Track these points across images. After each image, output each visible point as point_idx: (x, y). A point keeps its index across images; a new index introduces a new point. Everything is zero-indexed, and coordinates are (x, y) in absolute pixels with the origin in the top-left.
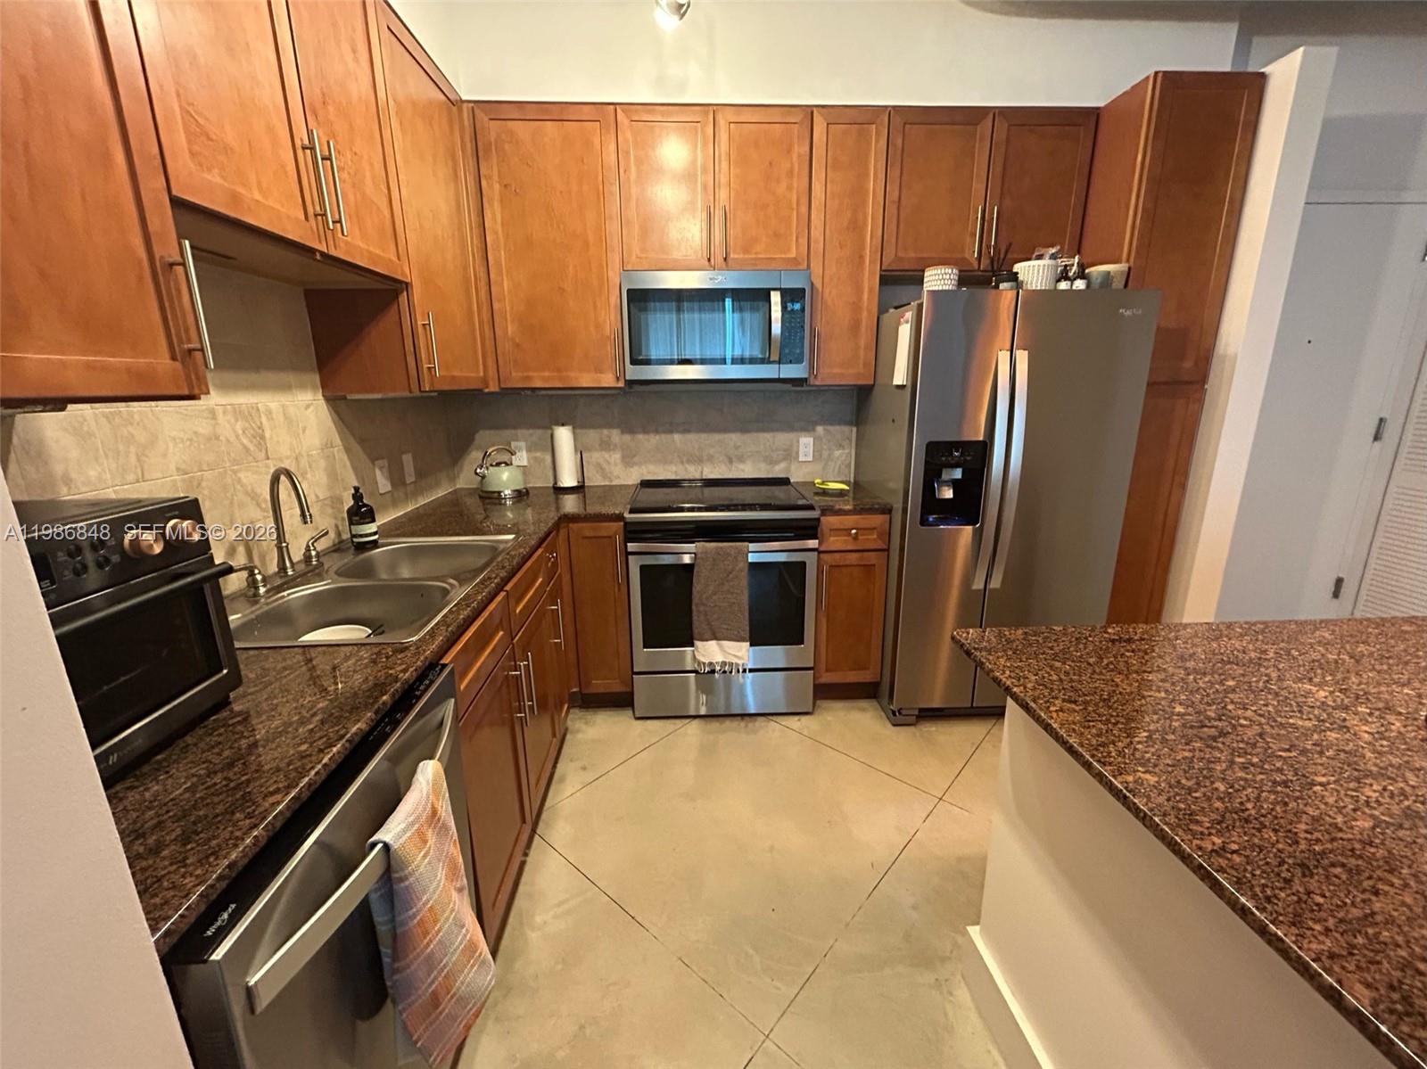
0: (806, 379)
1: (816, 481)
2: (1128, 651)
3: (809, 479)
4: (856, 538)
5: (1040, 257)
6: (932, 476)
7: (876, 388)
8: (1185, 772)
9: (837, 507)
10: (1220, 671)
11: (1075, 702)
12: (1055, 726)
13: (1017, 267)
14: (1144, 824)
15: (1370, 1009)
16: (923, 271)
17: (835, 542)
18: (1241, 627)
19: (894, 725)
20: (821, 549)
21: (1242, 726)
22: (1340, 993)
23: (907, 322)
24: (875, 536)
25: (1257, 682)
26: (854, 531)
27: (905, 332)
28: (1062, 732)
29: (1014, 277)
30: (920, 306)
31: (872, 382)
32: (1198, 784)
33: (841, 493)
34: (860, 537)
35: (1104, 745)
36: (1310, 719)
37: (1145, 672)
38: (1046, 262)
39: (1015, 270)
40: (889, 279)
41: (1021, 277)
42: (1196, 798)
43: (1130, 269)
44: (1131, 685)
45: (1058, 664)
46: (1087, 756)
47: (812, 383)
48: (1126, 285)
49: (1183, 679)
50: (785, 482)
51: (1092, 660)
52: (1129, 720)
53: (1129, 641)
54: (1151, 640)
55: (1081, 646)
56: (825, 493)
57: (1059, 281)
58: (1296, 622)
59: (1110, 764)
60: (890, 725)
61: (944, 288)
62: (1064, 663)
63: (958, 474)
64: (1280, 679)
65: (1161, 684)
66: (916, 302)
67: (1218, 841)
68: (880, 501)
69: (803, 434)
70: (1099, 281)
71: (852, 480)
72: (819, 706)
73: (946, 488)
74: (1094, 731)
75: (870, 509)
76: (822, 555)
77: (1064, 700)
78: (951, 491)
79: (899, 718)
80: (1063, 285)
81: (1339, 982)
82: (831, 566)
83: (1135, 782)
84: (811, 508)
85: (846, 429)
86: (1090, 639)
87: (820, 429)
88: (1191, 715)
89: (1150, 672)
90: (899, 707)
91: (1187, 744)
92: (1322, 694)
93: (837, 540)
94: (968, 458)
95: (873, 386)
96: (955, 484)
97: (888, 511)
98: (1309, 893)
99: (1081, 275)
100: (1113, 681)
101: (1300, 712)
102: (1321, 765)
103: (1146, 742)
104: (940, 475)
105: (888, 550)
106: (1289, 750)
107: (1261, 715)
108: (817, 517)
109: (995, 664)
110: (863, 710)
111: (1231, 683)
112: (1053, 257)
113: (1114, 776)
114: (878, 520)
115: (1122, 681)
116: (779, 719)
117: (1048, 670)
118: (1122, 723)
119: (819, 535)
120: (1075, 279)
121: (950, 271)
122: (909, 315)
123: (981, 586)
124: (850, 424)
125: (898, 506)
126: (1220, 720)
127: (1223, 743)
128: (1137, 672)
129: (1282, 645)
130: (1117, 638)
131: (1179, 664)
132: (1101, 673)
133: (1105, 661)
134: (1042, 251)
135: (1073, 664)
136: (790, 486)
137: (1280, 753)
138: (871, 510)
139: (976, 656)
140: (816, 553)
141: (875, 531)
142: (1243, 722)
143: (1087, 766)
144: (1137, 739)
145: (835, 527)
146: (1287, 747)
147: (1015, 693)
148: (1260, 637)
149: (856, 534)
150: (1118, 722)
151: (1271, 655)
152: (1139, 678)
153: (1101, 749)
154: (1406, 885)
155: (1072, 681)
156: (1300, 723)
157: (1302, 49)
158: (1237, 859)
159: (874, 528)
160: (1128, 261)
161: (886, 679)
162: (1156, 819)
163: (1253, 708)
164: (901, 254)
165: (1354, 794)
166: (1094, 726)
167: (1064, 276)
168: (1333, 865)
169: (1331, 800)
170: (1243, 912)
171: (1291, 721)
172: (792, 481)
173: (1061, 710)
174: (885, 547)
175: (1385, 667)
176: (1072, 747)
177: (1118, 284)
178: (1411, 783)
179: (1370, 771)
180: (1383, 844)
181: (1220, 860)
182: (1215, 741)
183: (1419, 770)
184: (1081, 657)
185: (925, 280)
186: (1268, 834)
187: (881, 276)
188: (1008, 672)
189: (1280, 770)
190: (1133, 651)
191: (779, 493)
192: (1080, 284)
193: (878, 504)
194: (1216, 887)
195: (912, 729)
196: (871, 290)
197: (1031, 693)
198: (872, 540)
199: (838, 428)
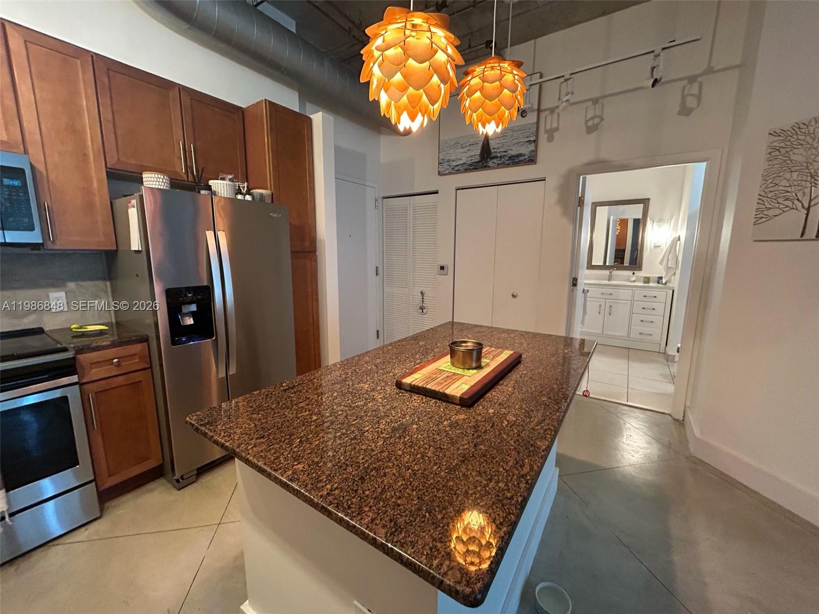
0: (42, 244)
1: (72, 327)
2: (292, 394)
3: (66, 326)
4: (118, 365)
5: (223, 179)
6: (174, 312)
7: (119, 253)
8: (316, 453)
9: (94, 345)
10: (332, 390)
11: (263, 437)
12: (251, 458)
13: (211, 182)
14: (298, 497)
15: (385, 539)
16: (142, 174)
17: (95, 373)
18: (339, 364)
19: (179, 490)
20: (84, 381)
21: (339, 415)
22: (375, 539)
23: (134, 207)
24: (137, 360)
25: (345, 390)
26: (116, 360)
27: (133, 213)
28: (255, 461)
29: (209, 188)
30: (141, 197)
31: (115, 248)
32: (321, 458)
33: (101, 333)
34: (123, 364)
35: (278, 458)
36: (363, 400)
37: (300, 403)
38: (227, 182)
39: (210, 184)
40: (113, 175)
41: (213, 188)
42: (320, 466)
43: (272, 193)
44: (292, 414)
45: (254, 416)
46: (269, 470)
47: (49, 248)
48: (272, 202)
49: (316, 400)
50: (39, 331)
51: (273, 406)
52: (291, 435)
53: (293, 388)
54: (303, 383)
55: (269, 399)
56: (84, 335)
57: (237, 194)
58: (358, 356)
59: (280, 469)
60: (175, 492)
61: (160, 187)
62: (258, 414)
63: (193, 308)
64: (353, 385)
65: (307, 407)
66: (138, 194)
67: (329, 486)
68: (138, 334)
69: (50, 290)
70: (258, 197)
71: (114, 321)
72: (108, 508)
73: (188, 318)
74: (273, 451)
75: (128, 341)
76: (86, 387)
77: (257, 439)
78: (192, 319)
79: (181, 484)
80: (240, 197)
81: (375, 534)
82: (96, 393)
83: (293, 473)
84: (65, 350)
85: (100, 283)
86: (273, 393)
87: (71, 285)
88: (319, 419)
89: (302, 402)
90: (180, 475)
91: (317, 436)
92: (367, 386)
93: (101, 370)
94: (199, 297)
95: (117, 251)
96: (193, 314)
97: (145, 340)
98: (364, 492)
99: (248, 193)
100: (284, 414)
101: (360, 398)
102: (367, 421)
103: (299, 445)
104: (181, 310)
105: (151, 367)
106: (356, 420)
107: (346, 406)
108: (71, 356)
109: (215, 431)
110: (152, 490)
111: (335, 394)
112: (230, 180)
113: (282, 476)
114: (137, 348)
115: (288, 413)
116: (61, 541)
117: (248, 422)
118: (287, 439)
119: (79, 370)
120: (246, 195)
121: (162, 177)
122: (134, 202)
123: (224, 375)
124: (105, 279)
125: (152, 335)
126: (331, 416)
127: (332, 428)
128: (296, 405)
129: (353, 368)
130: (287, 388)
131: (315, 392)
132: (278, 412)
133: (281, 404)
134: (224, 176)
135: (263, 413)
136: (44, 335)
137: (353, 423)
138: (130, 342)
139: (202, 430)
140: (77, 387)
141: (137, 357)
142: (340, 413)
143: (269, 476)
144: (294, 446)
145: (95, 361)
146: (355, 418)
147: (227, 446)
148: (346, 367)
149: (117, 362)
150: (285, 439)
151: (350, 374)
152: (297, 408)
153: (276, 461)
154: (394, 464)
155: (262, 423)
156: (360, 404)
157: (321, 112)
158: (337, 492)
159: (135, 355)
160: (271, 189)
161: (167, 458)
162: (302, 491)
163: (344, 404)
164: (122, 159)
165: (378, 429)
166: (273, 448)
167: (239, 192)
168: (372, 471)
169: (370, 438)
170: (340, 521)
171: (357, 404)
172: (46, 329)
173: (255, 446)
174: (147, 366)
175: (384, 367)
176: (260, 468)
177: (268, 200)
178: (394, 415)
179: (382, 416)
180: (387, 449)
181: (330, 498)
182: (329, 429)
183: (395, 408)
184: (268, 406)
185: (144, 180)
186: (350, 469)
187: (107, 171)
188: (223, 434)
189: (353, 432)
190: (295, 393)
191: (32, 343)
192: (248, 198)
193: (137, 336)
194: (329, 514)
195: (195, 485)
196: (99, 181)
197: (237, 442)
198: (135, 363)
199: (90, 283)
